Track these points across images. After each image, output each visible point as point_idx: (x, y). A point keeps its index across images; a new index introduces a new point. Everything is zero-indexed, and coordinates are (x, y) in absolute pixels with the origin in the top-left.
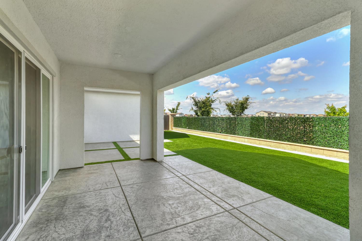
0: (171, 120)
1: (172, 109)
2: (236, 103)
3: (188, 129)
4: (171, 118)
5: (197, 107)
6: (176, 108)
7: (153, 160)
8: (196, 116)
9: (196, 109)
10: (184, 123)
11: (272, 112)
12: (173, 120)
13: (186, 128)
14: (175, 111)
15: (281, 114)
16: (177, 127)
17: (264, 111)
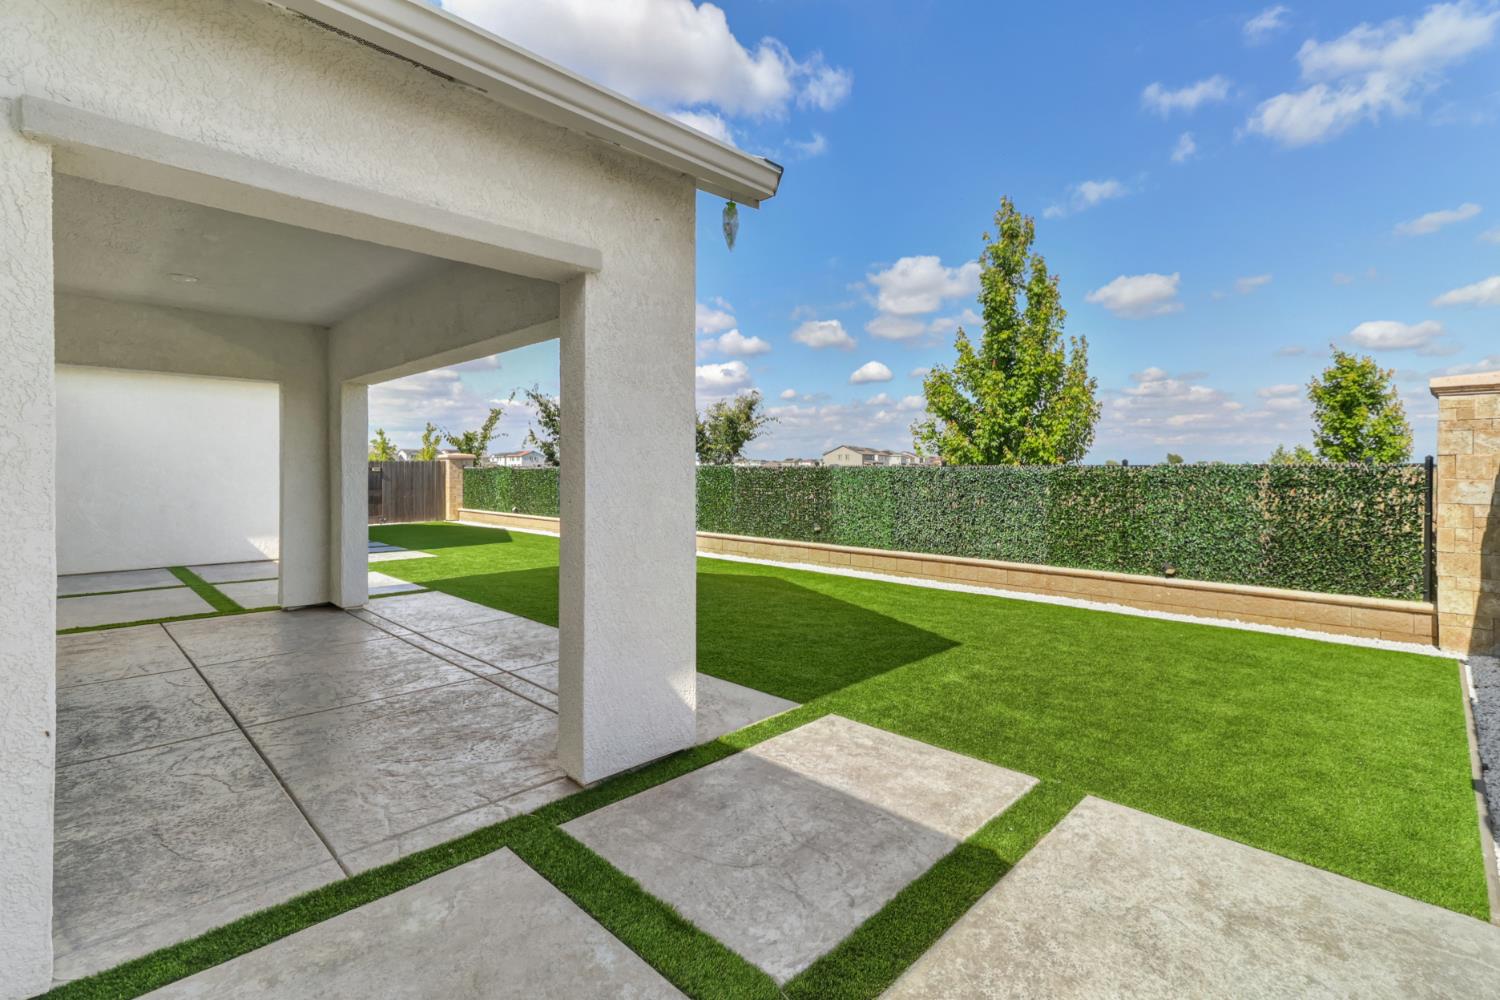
0: (451, 479)
1: (461, 437)
2: (716, 418)
3: (516, 511)
4: (451, 474)
5: (551, 430)
6: (480, 431)
7: (330, 607)
8: (549, 466)
9: (550, 440)
10: (501, 489)
11: (877, 452)
12: (461, 479)
13: (508, 509)
14: (476, 444)
15: (904, 458)
16: (478, 508)
17: (850, 448)
